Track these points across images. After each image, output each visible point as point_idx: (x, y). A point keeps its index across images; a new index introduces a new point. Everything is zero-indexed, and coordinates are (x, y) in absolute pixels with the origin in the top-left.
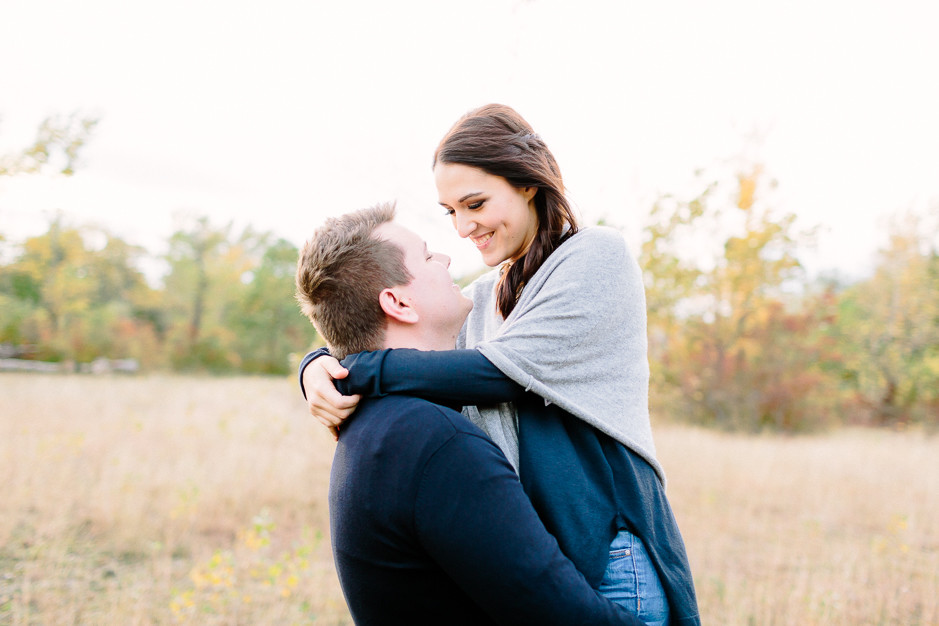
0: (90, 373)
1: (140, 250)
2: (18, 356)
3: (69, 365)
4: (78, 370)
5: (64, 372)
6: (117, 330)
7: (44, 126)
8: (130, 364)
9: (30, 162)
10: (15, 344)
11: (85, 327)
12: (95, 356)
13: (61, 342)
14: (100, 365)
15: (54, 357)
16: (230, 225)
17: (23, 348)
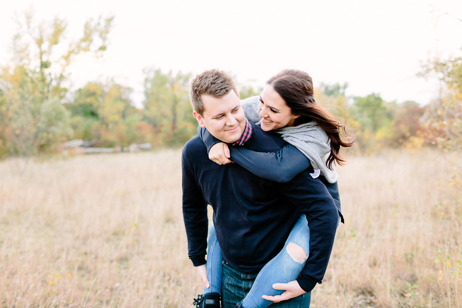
0: (128, 151)
1: (130, 90)
2: (92, 146)
3: (118, 148)
4: (122, 151)
5: (115, 152)
6: (139, 128)
7: (87, 26)
8: (148, 145)
9: (84, 45)
10: (90, 140)
11: (123, 128)
12: (129, 143)
13: (111, 137)
14: (133, 147)
15: (110, 145)
16: (171, 72)
17: (94, 141)
